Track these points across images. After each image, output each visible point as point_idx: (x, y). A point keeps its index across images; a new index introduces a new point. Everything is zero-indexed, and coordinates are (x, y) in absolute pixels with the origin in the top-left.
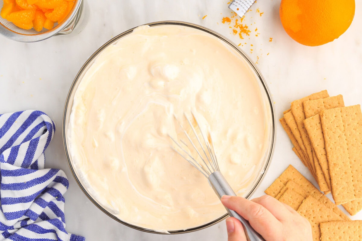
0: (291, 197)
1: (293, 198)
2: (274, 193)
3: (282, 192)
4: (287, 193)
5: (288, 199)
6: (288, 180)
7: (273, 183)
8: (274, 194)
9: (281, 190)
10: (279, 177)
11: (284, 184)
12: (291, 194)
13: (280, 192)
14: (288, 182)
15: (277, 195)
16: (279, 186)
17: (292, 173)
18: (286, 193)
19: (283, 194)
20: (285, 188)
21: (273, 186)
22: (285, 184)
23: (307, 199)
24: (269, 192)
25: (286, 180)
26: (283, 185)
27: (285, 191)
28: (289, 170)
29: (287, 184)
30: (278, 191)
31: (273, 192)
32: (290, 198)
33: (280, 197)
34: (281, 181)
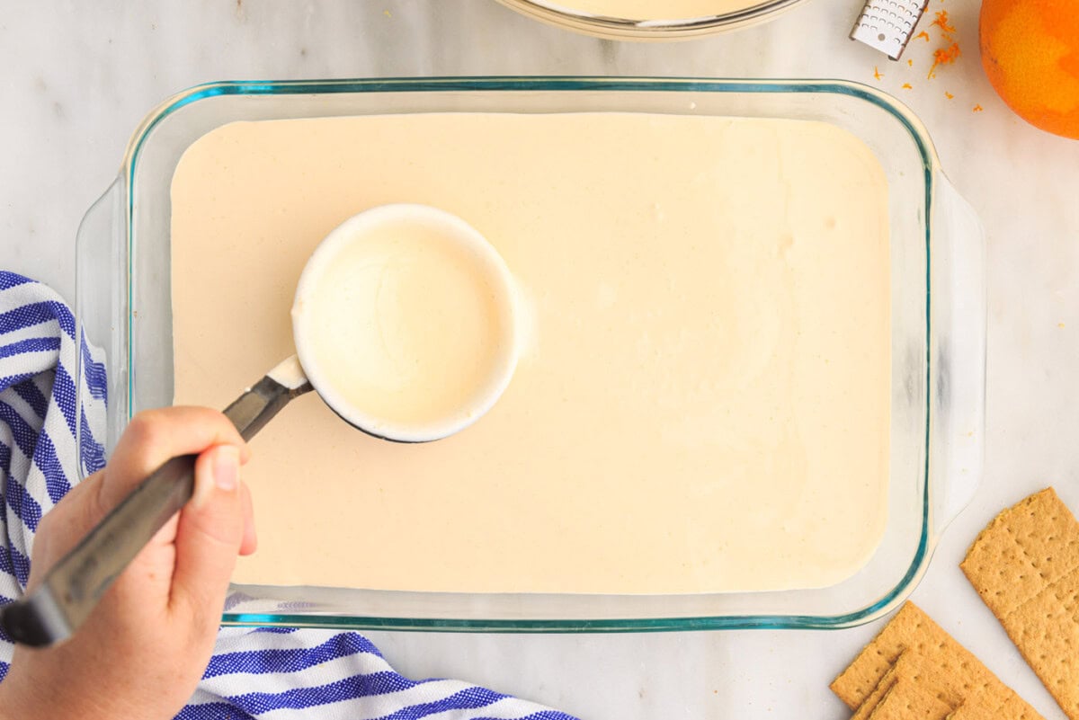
0: (909, 707)
1: (916, 710)
2: (858, 691)
3: (882, 686)
4: (897, 694)
5: (901, 713)
6: (900, 649)
7: (854, 660)
8: (859, 694)
9: (880, 679)
10: (874, 641)
11: (889, 661)
12: (907, 697)
13: (876, 688)
14: (900, 655)
15: (868, 697)
16: (875, 668)
17: (914, 628)
18: (891, 696)
19: (882, 698)
20: (891, 675)
21: (856, 669)
22: (893, 662)
23: (959, 712)
24: (843, 687)
25: (895, 650)
26: (888, 664)
27: (892, 685)
28: (904, 619)
29: (898, 663)
30: (872, 683)
31: (856, 688)
32: (905, 709)
33: (875, 707)
34: (879, 653)
